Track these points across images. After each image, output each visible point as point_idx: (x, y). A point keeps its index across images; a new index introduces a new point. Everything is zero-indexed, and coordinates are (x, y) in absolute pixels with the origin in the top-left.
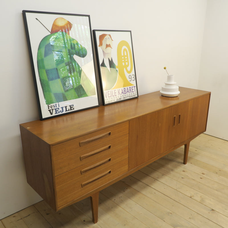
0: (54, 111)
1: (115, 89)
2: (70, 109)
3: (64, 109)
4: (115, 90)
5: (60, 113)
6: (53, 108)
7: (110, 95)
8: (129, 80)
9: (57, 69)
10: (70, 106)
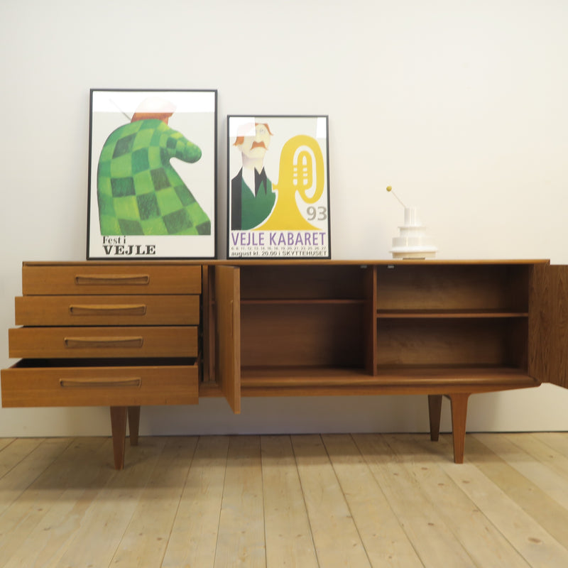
0: (114, 250)
1: (261, 231)
2: (146, 252)
3: (135, 250)
4: (263, 234)
5: (125, 256)
6: (113, 243)
7: (246, 241)
8: (306, 217)
9: (132, 179)
10: (148, 247)
